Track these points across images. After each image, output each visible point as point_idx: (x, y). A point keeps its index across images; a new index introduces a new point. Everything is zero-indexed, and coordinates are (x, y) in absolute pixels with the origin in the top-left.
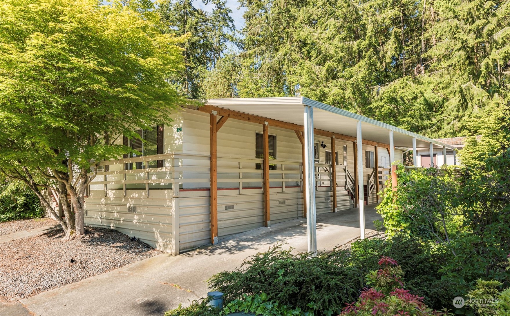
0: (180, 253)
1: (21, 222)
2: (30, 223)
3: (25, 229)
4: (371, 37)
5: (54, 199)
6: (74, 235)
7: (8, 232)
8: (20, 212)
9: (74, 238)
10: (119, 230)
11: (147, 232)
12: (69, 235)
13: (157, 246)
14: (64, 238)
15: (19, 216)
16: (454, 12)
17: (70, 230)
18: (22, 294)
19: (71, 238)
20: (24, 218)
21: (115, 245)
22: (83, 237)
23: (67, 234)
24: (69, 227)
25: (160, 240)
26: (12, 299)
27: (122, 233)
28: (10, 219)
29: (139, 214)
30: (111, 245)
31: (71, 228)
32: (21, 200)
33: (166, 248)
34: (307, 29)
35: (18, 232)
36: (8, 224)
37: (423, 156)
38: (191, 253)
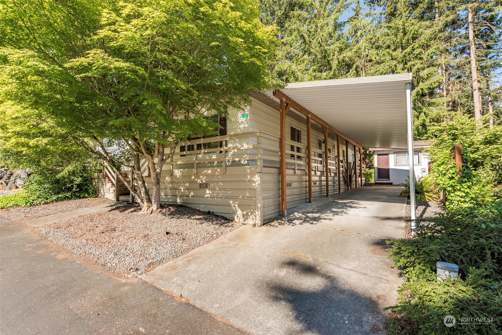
0: (264, 224)
1: (78, 201)
2: (88, 201)
3: (86, 207)
4: (335, 70)
5: (110, 180)
6: (151, 209)
7: (70, 209)
8: (76, 191)
9: (152, 212)
10: (188, 205)
11: (224, 206)
12: (146, 209)
13: (236, 217)
14: (141, 212)
15: (75, 195)
16: (392, 56)
17: (146, 204)
18: (137, 270)
19: (149, 212)
20: (79, 197)
21: (195, 217)
22: (160, 211)
23: (144, 208)
24: (145, 201)
25: (239, 212)
26: (129, 276)
27: (192, 208)
28: (66, 198)
29: (213, 189)
30: (192, 218)
31: (147, 202)
32: (78, 180)
33: (247, 219)
34: (288, 63)
35: (79, 209)
36: (65, 202)
37: (378, 155)
38: (273, 224)
